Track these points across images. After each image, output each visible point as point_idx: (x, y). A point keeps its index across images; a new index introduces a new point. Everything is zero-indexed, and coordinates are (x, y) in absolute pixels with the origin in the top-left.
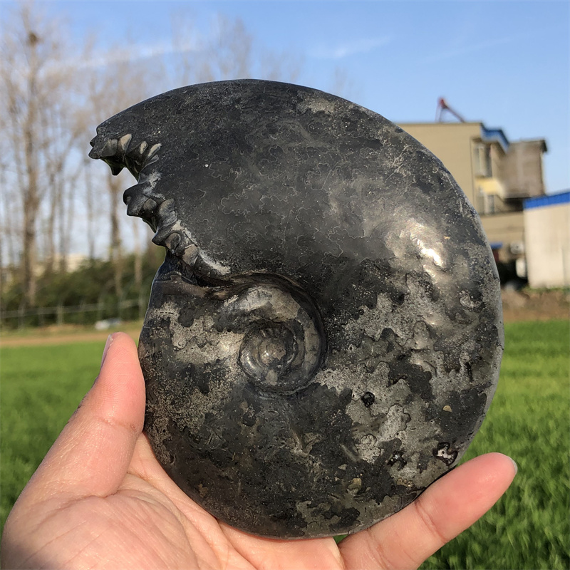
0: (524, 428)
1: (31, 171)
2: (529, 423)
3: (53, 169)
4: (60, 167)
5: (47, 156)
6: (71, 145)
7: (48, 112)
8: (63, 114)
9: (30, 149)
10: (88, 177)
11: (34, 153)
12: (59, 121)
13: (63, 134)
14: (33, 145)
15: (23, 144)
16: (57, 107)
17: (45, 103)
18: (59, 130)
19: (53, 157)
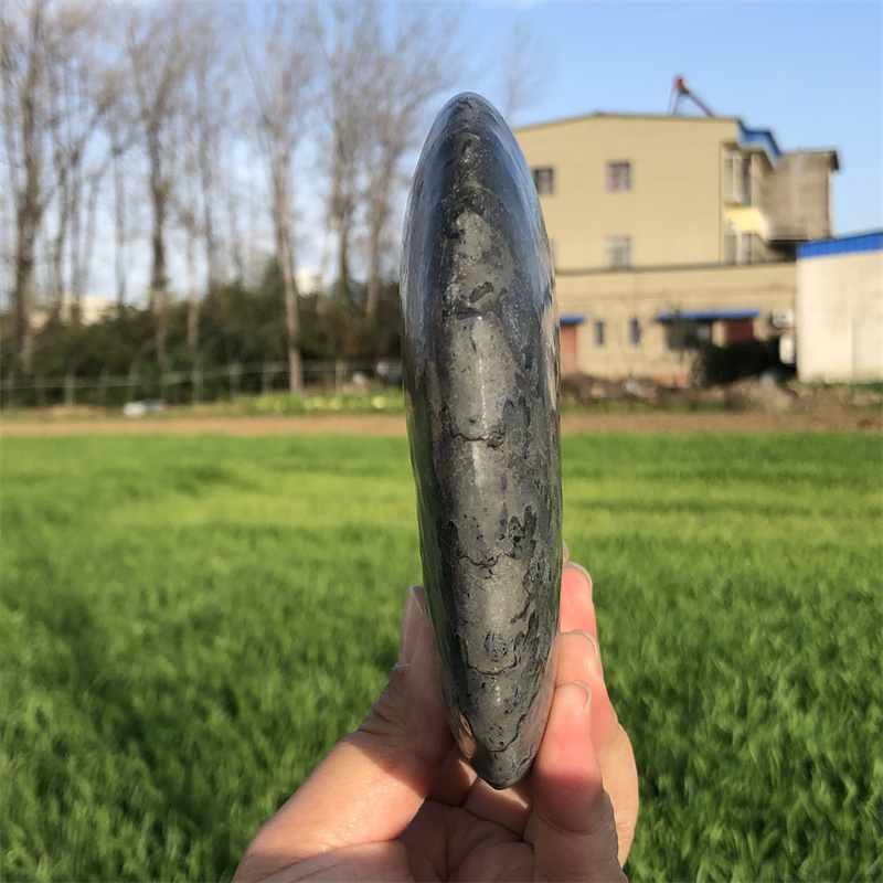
0: (781, 592)
1: (31, 165)
2: (788, 585)
3: (65, 161)
4: (75, 158)
5: (56, 140)
6: (93, 124)
7: (60, 70)
8: (83, 74)
9: (29, 128)
10: (119, 176)
11: (36, 135)
12: (76, 84)
13: (82, 107)
14: (36, 121)
15: (19, 120)
16: (75, 64)
17: (55, 55)
18: (76, 100)
19: (65, 143)
